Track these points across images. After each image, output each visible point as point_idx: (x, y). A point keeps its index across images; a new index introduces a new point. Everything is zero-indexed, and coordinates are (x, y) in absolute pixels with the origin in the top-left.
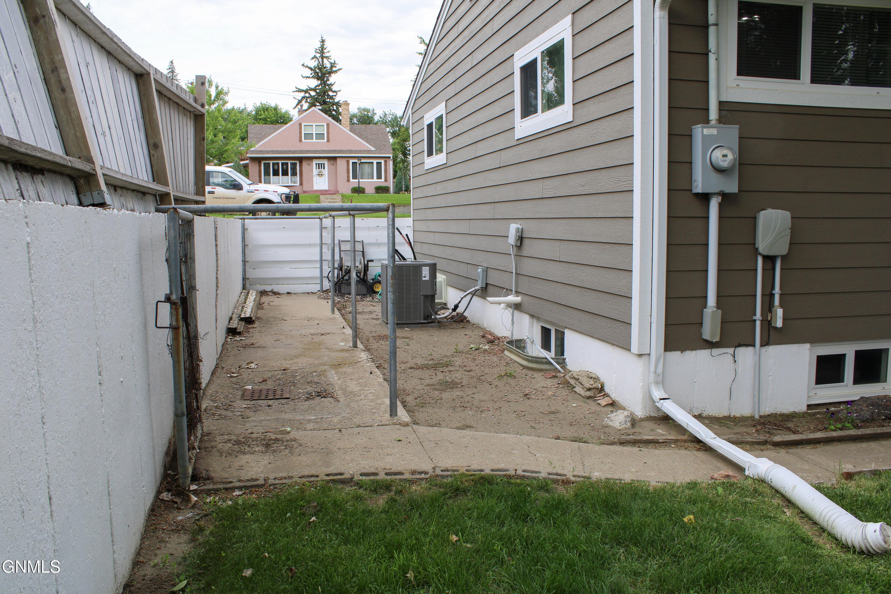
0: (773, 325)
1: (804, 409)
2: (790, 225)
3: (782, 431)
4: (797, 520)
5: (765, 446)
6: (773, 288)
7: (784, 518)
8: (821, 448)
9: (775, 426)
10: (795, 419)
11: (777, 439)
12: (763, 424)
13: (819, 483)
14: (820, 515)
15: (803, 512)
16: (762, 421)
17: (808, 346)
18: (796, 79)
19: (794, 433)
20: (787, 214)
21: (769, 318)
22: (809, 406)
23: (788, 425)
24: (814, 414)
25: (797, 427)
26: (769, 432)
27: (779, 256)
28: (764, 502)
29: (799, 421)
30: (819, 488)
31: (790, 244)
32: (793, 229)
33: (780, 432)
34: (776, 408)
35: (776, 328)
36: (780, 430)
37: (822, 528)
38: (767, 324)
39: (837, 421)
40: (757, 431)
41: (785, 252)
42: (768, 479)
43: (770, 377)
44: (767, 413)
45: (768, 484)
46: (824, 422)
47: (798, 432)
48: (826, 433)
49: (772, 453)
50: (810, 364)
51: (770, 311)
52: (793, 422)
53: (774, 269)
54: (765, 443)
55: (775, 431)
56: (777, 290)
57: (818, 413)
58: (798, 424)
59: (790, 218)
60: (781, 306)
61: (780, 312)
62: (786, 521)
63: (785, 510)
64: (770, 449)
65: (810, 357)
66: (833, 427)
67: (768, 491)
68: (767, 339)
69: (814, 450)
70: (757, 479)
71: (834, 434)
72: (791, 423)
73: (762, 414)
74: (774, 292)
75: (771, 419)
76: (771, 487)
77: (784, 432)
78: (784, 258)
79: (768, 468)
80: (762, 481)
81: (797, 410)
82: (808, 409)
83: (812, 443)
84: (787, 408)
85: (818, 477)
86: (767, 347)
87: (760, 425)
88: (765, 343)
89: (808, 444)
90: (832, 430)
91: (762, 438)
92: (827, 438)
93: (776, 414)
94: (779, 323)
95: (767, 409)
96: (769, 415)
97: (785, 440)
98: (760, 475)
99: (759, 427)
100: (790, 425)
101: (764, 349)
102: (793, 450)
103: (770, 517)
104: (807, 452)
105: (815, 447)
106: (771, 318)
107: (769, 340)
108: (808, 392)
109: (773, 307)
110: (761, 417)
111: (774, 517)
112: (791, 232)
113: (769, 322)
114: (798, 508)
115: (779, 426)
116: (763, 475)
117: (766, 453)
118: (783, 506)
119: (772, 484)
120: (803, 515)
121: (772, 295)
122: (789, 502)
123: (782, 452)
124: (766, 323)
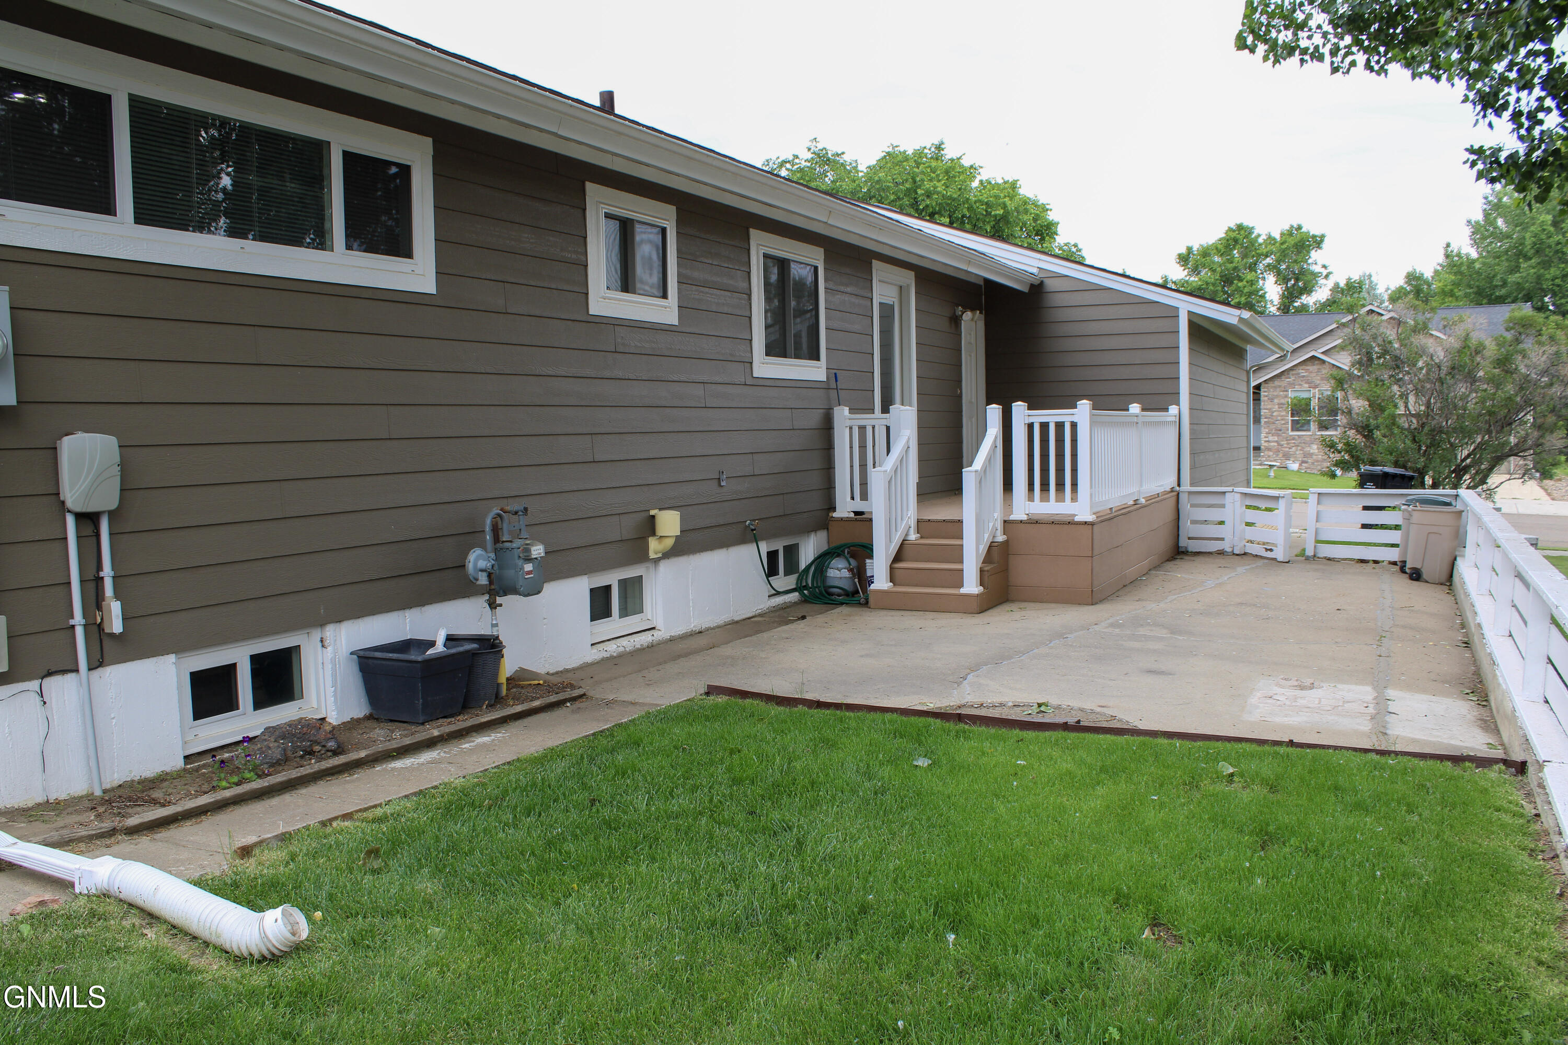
0: (107, 631)
1: (180, 763)
2: (117, 459)
3: (142, 808)
4: (166, 941)
5: (113, 839)
6: (99, 567)
7: (142, 943)
8: (208, 822)
9: (130, 801)
10: (165, 784)
11: (133, 821)
12: (110, 802)
13: (202, 875)
14: (199, 922)
15: (174, 927)
16: (107, 798)
17: (172, 658)
18: (110, 214)
19: (163, 805)
20: (111, 442)
21: (99, 620)
22: (187, 758)
23: (153, 796)
24: (197, 769)
25: (169, 795)
26: (120, 813)
27: (104, 512)
28: (107, 929)
29: (172, 786)
30: (199, 883)
31: (121, 490)
32: (124, 466)
33: (139, 809)
34: (131, 771)
35: (112, 635)
36: (139, 805)
37: (205, 942)
38: (96, 630)
39: (233, 772)
40: (98, 816)
41: (113, 504)
42: (114, 890)
43: (114, 721)
44: (116, 783)
45: (116, 898)
46: (212, 778)
47: (169, 802)
48: (213, 796)
49: (126, 844)
50: (179, 688)
51: (99, 607)
52: (160, 788)
53: (98, 535)
54: (113, 832)
55: (130, 810)
56: (107, 571)
57: (204, 766)
58: (170, 791)
59: (117, 448)
60: (117, 596)
61: (115, 608)
62: (145, 948)
63: (145, 931)
64: (124, 841)
65: (178, 676)
66: (224, 784)
67: (113, 908)
68: (99, 656)
69: (197, 826)
70: (94, 895)
71: (228, 794)
72: (159, 791)
73: (108, 786)
74: (102, 574)
75: (125, 792)
76: (121, 900)
77: (146, 809)
78: (113, 515)
79: (113, 870)
80: (104, 895)
81: (168, 769)
82: (185, 764)
83: (192, 816)
84: (149, 769)
85: (203, 867)
86: (100, 669)
87: (102, 805)
88: (97, 663)
89: (188, 818)
90: (225, 789)
91: (107, 825)
92: (216, 802)
93: (133, 781)
94: (117, 626)
95: (116, 775)
96: (120, 786)
97: (146, 820)
98: (99, 886)
99: (101, 809)
100: (157, 794)
101: (96, 673)
102: (163, 834)
103: (118, 949)
104: (187, 832)
105: (199, 820)
106: (102, 619)
107: (102, 657)
108: (183, 734)
109: (104, 601)
110: (105, 791)
111: (125, 947)
112: (122, 471)
113: (100, 626)
114: (166, 921)
115: (137, 801)
116: (105, 885)
117: (116, 848)
118: (142, 926)
119: (122, 896)
120: (175, 931)
121: (99, 580)
122: (152, 917)
123: (144, 842)
124: (95, 628)
